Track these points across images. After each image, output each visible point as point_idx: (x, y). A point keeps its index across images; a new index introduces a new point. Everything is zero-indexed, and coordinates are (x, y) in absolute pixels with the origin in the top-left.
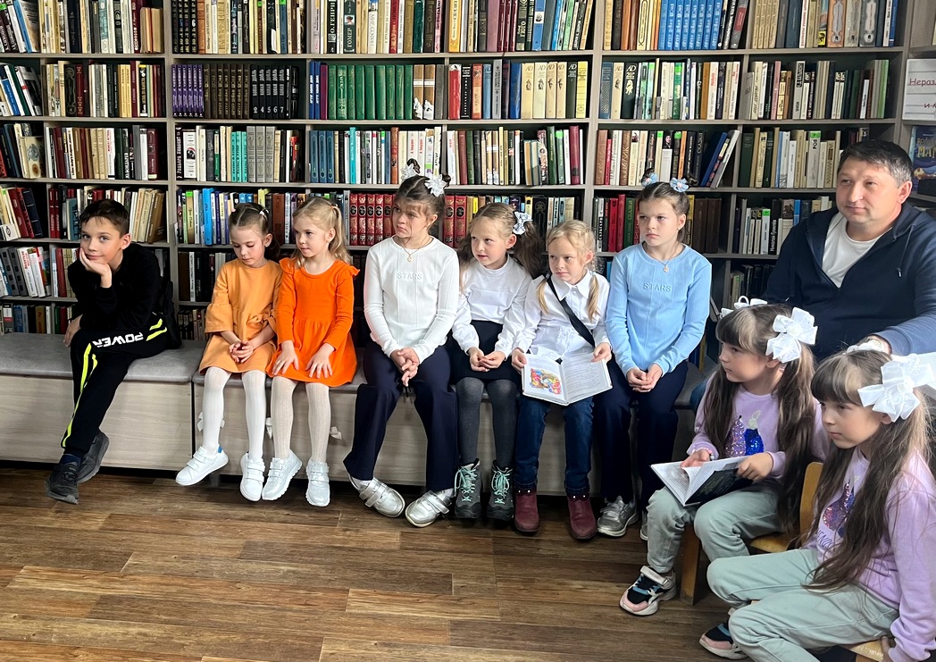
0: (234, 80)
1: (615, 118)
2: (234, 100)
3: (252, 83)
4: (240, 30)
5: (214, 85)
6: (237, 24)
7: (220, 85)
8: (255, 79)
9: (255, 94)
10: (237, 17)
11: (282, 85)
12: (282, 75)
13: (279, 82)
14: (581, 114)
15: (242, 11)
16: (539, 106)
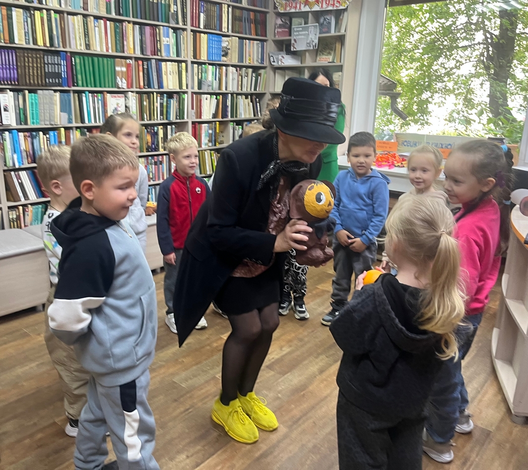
0: (35, 62)
3: (45, 63)
5: (23, 64)
7: (27, 64)
10: (27, 22)
11: (60, 66)
12: (59, 61)
13: (58, 64)
14: (184, 87)
15: (31, 18)
16: (170, 83)
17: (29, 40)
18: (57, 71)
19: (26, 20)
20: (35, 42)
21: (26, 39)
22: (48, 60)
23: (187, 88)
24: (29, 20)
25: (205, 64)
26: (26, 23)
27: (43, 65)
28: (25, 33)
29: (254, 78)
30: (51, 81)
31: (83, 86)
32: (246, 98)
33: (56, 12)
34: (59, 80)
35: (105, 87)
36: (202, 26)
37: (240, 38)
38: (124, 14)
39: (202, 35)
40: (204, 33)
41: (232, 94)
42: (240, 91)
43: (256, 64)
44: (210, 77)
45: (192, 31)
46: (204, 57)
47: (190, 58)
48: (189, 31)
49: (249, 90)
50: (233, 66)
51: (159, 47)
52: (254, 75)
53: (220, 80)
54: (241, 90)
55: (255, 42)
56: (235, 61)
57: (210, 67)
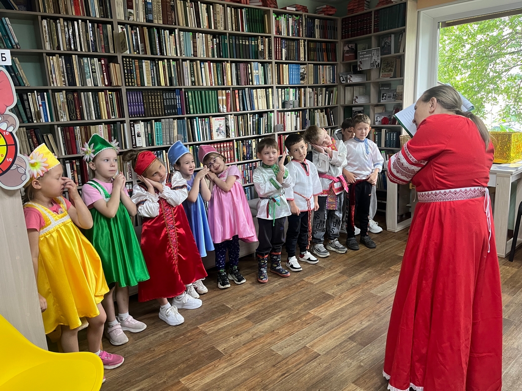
0: (156, 98)
1: (281, 109)
2: (157, 108)
3: (163, 99)
4: (155, 75)
5: (147, 101)
6: (153, 72)
7: (150, 101)
8: (165, 98)
9: (165, 105)
10: (153, 69)
11: (175, 100)
12: (175, 96)
13: (174, 99)
14: (271, 107)
15: (156, 66)
16: (261, 106)
17: (155, 82)
18: (173, 104)
19: (152, 68)
20: (159, 83)
21: (152, 82)
22: (166, 97)
23: (273, 108)
24: (154, 67)
25: (287, 87)
26: (152, 71)
27: (162, 101)
28: (152, 77)
29: (327, 95)
30: (169, 112)
31: (194, 113)
32: (322, 112)
33: (174, 60)
34: (175, 110)
35: (210, 113)
36: (284, 59)
37: (314, 64)
38: (224, 56)
39: (284, 65)
40: (286, 63)
41: (310, 110)
42: (316, 107)
43: (328, 83)
44: (292, 98)
45: (276, 63)
46: (286, 83)
47: (275, 85)
48: (274, 63)
49: (323, 104)
50: (310, 87)
51: (250, 78)
52: (327, 92)
53: (300, 99)
54: (317, 105)
55: (327, 66)
56: (311, 83)
57: (291, 90)
